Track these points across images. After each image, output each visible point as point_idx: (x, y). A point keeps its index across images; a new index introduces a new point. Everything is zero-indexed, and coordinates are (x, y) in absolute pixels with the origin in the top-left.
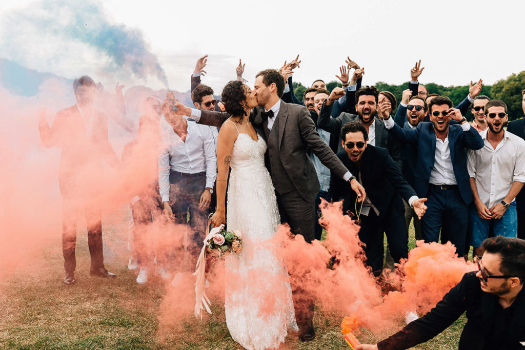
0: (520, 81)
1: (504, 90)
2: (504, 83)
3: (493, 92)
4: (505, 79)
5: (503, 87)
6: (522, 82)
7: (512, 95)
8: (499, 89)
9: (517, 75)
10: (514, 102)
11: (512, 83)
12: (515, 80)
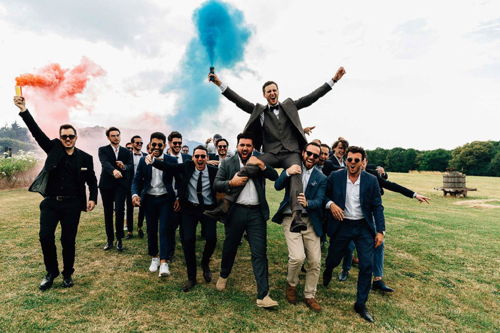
0: (472, 147)
1: (461, 153)
2: (461, 149)
3: (454, 154)
4: (462, 146)
5: (461, 151)
6: (474, 148)
7: (467, 156)
8: (457, 152)
9: (470, 143)
10: (469, 160)
11: (467, 148)
12: (469, 147)
